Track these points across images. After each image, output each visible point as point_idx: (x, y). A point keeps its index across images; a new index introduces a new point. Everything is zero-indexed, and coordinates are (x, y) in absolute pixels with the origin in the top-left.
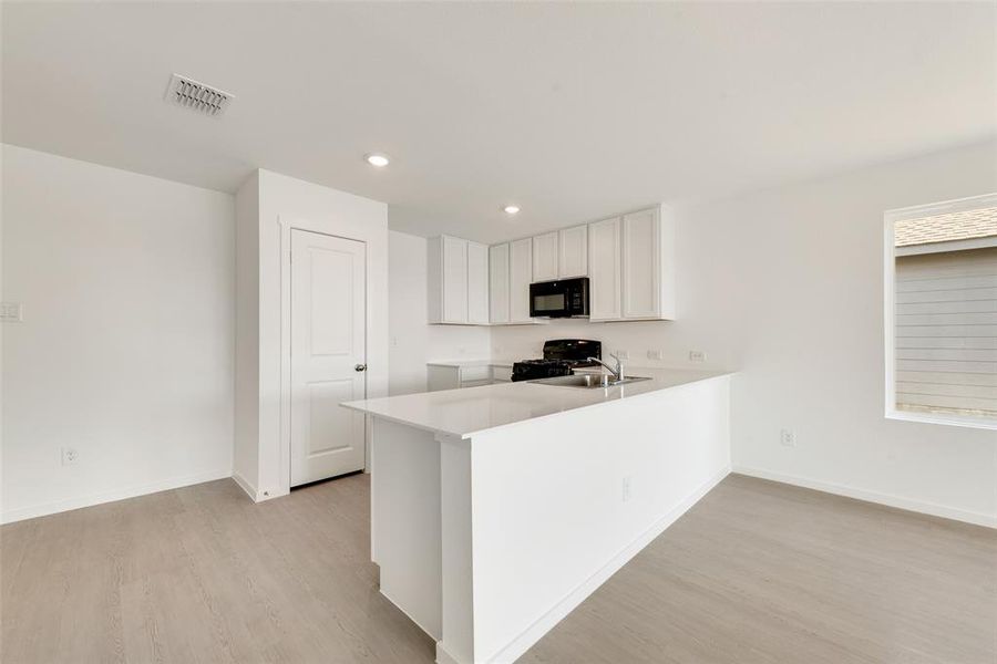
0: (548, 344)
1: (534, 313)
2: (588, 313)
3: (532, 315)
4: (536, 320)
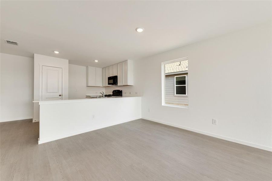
0: (114, 91)
1: (109, 84)
2: (117, 84)
3: (108, 84)
4: (110, 86)
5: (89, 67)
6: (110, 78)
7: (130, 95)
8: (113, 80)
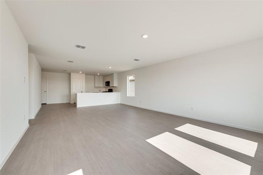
0: (109, 89)
2: (109, 85)
3: (106, 86)
5: (96, 76)
6: (106, 82)
7: (116, 91)
8: (108, 83)
